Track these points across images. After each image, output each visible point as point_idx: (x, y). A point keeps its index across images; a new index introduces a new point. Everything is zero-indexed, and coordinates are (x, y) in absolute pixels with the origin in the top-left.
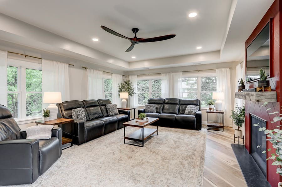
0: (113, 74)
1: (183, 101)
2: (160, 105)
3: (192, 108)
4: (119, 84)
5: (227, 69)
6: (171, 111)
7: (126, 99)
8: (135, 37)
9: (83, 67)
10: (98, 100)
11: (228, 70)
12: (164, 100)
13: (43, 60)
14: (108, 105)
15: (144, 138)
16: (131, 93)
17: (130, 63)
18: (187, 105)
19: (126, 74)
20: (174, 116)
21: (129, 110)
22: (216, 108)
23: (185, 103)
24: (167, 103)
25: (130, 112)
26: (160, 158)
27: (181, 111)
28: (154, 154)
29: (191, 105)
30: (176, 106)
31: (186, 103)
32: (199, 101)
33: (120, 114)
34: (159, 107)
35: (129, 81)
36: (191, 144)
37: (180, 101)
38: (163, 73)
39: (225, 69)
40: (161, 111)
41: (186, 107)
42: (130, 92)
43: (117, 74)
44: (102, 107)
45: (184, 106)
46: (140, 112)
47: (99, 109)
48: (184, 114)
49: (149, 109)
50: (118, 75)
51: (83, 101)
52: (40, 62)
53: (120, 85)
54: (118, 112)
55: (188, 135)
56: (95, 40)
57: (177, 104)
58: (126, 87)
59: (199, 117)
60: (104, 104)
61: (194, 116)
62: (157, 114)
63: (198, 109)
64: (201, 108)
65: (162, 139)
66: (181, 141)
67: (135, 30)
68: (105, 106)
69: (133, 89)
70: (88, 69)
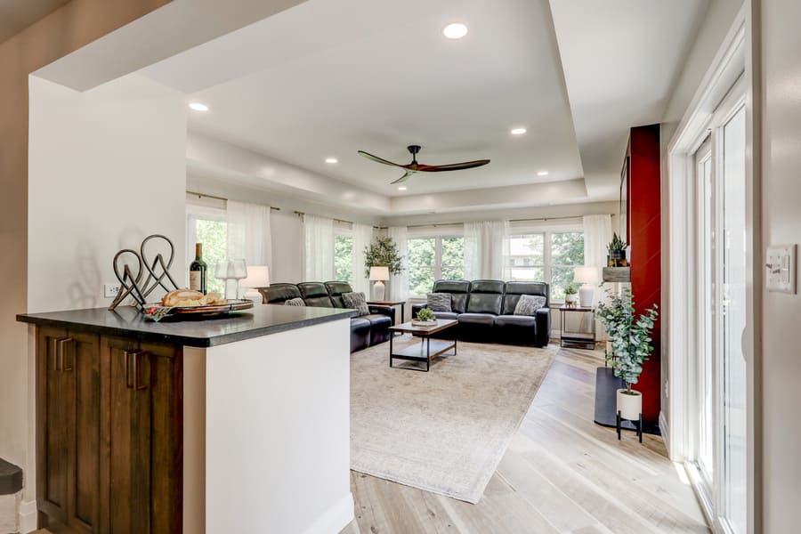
0: (354, 225)
1: (512, 285)
2: (460, 296)
3: (529, 300)
4: (366, 248)
5: (606, 217)
6: (485, 309)
7: (383, 282)
8: (414, 162)
9: (296, 212)
10: (325, 284)
11: (608, 218)
12: (470, 284)
13: (228, 202)
14: (346, 295)
15: (430, 355)
16: (395, 269)
17: (393, 199)
18: (520, 294)
19: (383, 224)
20: (491, 318)
21: (391, 305)
22: (582, 302)
23: (516, 291)
24: (477, 292)
25: (394, 310)
26: (460, 385)
27: (506, 309)
28: (450, 380)
29: (528, 294)
30: (496, 297)
31: (518, 291)
32: (547, 286)
33: (372, 314)
34: (458, 300)
35: (390, 240)
36: (521, 368)
37: (505, 286)
38: (467, 222)
39: (602, 216)
40: (463, 309)
41: (517, 300)
42: (392, 265)
43: (362, 223)
44: (334, 298)
45: (514, 297)
46: (415, 310)
47: (329, 301)
48: (512, 314)
49: (436, 303)
50: (363, 227)
51: (297, 285)
52: (222, 206)
53: (369, 250)
54: (367, 310)
55: (517, 355)
56: (331, 161)
57: (499, 293)
58: (383, 255)
59: (542, 319)
60: (338, 291)
61: (534, 318)
62: (455, 314)
63: (544, 303)
64: (551, 302)
65: (464, 362)
66: (502, 363)
67: (414, 149)
68: (338, 297)
69: (399, 259)
70: (305, 216)
